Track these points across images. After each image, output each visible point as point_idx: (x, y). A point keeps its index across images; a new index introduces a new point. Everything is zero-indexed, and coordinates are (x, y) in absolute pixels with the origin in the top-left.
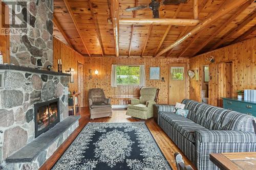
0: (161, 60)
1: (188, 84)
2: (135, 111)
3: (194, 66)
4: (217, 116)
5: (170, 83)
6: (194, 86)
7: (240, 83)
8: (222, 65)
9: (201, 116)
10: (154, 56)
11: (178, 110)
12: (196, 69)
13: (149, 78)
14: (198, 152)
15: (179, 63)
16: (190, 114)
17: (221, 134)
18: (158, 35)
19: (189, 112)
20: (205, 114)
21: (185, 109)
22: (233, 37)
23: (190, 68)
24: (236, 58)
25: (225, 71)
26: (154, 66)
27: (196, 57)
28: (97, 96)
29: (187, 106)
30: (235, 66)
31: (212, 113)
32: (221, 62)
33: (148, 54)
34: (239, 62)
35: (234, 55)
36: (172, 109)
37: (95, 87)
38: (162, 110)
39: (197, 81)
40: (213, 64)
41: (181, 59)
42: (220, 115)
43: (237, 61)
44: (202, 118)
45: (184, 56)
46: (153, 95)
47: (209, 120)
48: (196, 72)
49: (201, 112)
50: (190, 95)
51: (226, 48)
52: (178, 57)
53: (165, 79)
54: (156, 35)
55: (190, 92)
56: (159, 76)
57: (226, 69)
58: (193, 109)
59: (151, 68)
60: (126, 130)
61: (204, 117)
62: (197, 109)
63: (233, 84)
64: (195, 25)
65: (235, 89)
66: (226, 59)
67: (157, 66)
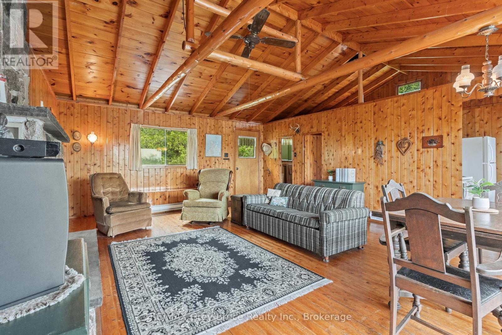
0: (224, 122)
1: (262, 164)
2: (200, 209)
3: (270, 136)
4: (328, 197)
5: (237, 163)
6: (270, 167)
7: (330, 160)
8: (309, 138)
9: (307, 201)
10: (211, 115)
11: (273, 200)
12: (274, 141)
13: (204, 153)
14: (325, 236)
15: (250, 130)
16: (291, 202)
17: (343, 212)
18: (229, 81)
19: (289, 200)
20: (313, 198)
21: (281, 196)
22: (317, 101)
23: (265, 139)
24: (325, 130)
25: (311, 146)
26: (213, 132)
27: (274, 123)
28: (110, 189)
29: (285, 192)
30: (324, 139)
31: (321, 195)
32: (307, 134)
33: (202, 110)
34: (329, 135)
35: (323, 126)
36: (264, 199)
37: (89, 170)
38: (251, 201)
39: (275, 159)
40: (298, 135)
41: (252, 124)
42: (331, 196)
43: (327, 133)
44: (309, 204)
45: (256, 121)
46: (224, 182)
47: (318, 204)
48: (273, 145)
49: (307, 196)
50: (265, 181)
51: (314, 116)
52: (248, 120)
53: (230, 157)
54: (225, 81)
55: (264, 177)
56: (220, 151)
57: (313, 143)
58: (295, 195)
59: (207, 135)
60: (200, 241)
61: (312, 202)
62: (300, 194)
63: (323, 163)
64: (297, 80)
65: (325, 168)
66: (314, 130)
67: (217, 134)
